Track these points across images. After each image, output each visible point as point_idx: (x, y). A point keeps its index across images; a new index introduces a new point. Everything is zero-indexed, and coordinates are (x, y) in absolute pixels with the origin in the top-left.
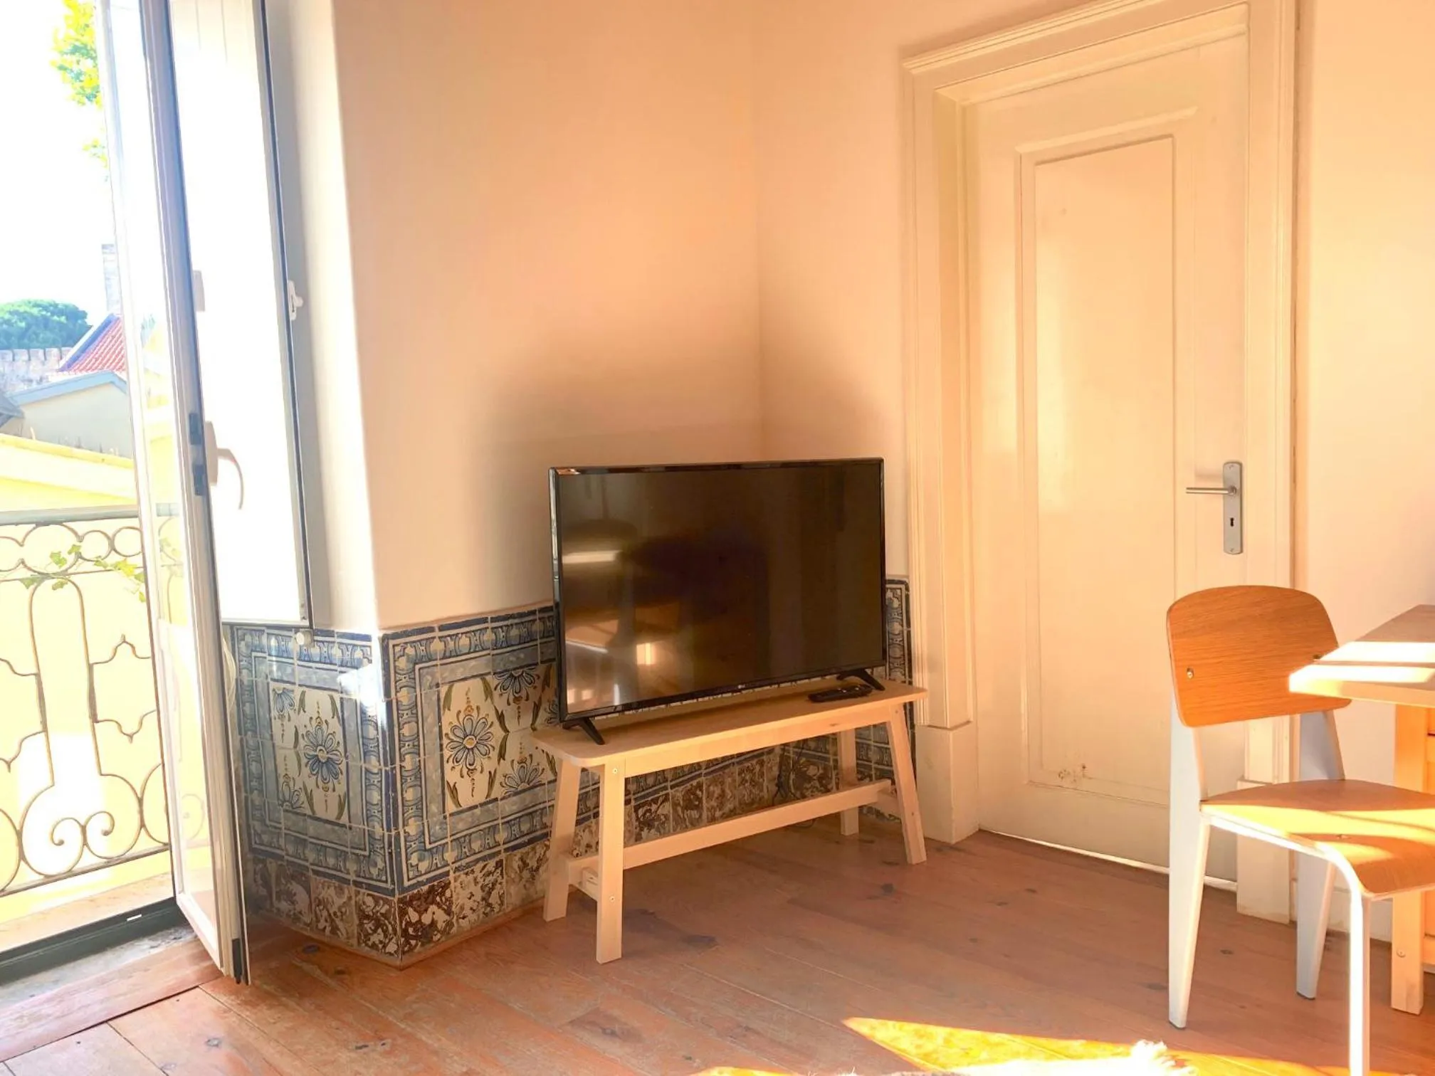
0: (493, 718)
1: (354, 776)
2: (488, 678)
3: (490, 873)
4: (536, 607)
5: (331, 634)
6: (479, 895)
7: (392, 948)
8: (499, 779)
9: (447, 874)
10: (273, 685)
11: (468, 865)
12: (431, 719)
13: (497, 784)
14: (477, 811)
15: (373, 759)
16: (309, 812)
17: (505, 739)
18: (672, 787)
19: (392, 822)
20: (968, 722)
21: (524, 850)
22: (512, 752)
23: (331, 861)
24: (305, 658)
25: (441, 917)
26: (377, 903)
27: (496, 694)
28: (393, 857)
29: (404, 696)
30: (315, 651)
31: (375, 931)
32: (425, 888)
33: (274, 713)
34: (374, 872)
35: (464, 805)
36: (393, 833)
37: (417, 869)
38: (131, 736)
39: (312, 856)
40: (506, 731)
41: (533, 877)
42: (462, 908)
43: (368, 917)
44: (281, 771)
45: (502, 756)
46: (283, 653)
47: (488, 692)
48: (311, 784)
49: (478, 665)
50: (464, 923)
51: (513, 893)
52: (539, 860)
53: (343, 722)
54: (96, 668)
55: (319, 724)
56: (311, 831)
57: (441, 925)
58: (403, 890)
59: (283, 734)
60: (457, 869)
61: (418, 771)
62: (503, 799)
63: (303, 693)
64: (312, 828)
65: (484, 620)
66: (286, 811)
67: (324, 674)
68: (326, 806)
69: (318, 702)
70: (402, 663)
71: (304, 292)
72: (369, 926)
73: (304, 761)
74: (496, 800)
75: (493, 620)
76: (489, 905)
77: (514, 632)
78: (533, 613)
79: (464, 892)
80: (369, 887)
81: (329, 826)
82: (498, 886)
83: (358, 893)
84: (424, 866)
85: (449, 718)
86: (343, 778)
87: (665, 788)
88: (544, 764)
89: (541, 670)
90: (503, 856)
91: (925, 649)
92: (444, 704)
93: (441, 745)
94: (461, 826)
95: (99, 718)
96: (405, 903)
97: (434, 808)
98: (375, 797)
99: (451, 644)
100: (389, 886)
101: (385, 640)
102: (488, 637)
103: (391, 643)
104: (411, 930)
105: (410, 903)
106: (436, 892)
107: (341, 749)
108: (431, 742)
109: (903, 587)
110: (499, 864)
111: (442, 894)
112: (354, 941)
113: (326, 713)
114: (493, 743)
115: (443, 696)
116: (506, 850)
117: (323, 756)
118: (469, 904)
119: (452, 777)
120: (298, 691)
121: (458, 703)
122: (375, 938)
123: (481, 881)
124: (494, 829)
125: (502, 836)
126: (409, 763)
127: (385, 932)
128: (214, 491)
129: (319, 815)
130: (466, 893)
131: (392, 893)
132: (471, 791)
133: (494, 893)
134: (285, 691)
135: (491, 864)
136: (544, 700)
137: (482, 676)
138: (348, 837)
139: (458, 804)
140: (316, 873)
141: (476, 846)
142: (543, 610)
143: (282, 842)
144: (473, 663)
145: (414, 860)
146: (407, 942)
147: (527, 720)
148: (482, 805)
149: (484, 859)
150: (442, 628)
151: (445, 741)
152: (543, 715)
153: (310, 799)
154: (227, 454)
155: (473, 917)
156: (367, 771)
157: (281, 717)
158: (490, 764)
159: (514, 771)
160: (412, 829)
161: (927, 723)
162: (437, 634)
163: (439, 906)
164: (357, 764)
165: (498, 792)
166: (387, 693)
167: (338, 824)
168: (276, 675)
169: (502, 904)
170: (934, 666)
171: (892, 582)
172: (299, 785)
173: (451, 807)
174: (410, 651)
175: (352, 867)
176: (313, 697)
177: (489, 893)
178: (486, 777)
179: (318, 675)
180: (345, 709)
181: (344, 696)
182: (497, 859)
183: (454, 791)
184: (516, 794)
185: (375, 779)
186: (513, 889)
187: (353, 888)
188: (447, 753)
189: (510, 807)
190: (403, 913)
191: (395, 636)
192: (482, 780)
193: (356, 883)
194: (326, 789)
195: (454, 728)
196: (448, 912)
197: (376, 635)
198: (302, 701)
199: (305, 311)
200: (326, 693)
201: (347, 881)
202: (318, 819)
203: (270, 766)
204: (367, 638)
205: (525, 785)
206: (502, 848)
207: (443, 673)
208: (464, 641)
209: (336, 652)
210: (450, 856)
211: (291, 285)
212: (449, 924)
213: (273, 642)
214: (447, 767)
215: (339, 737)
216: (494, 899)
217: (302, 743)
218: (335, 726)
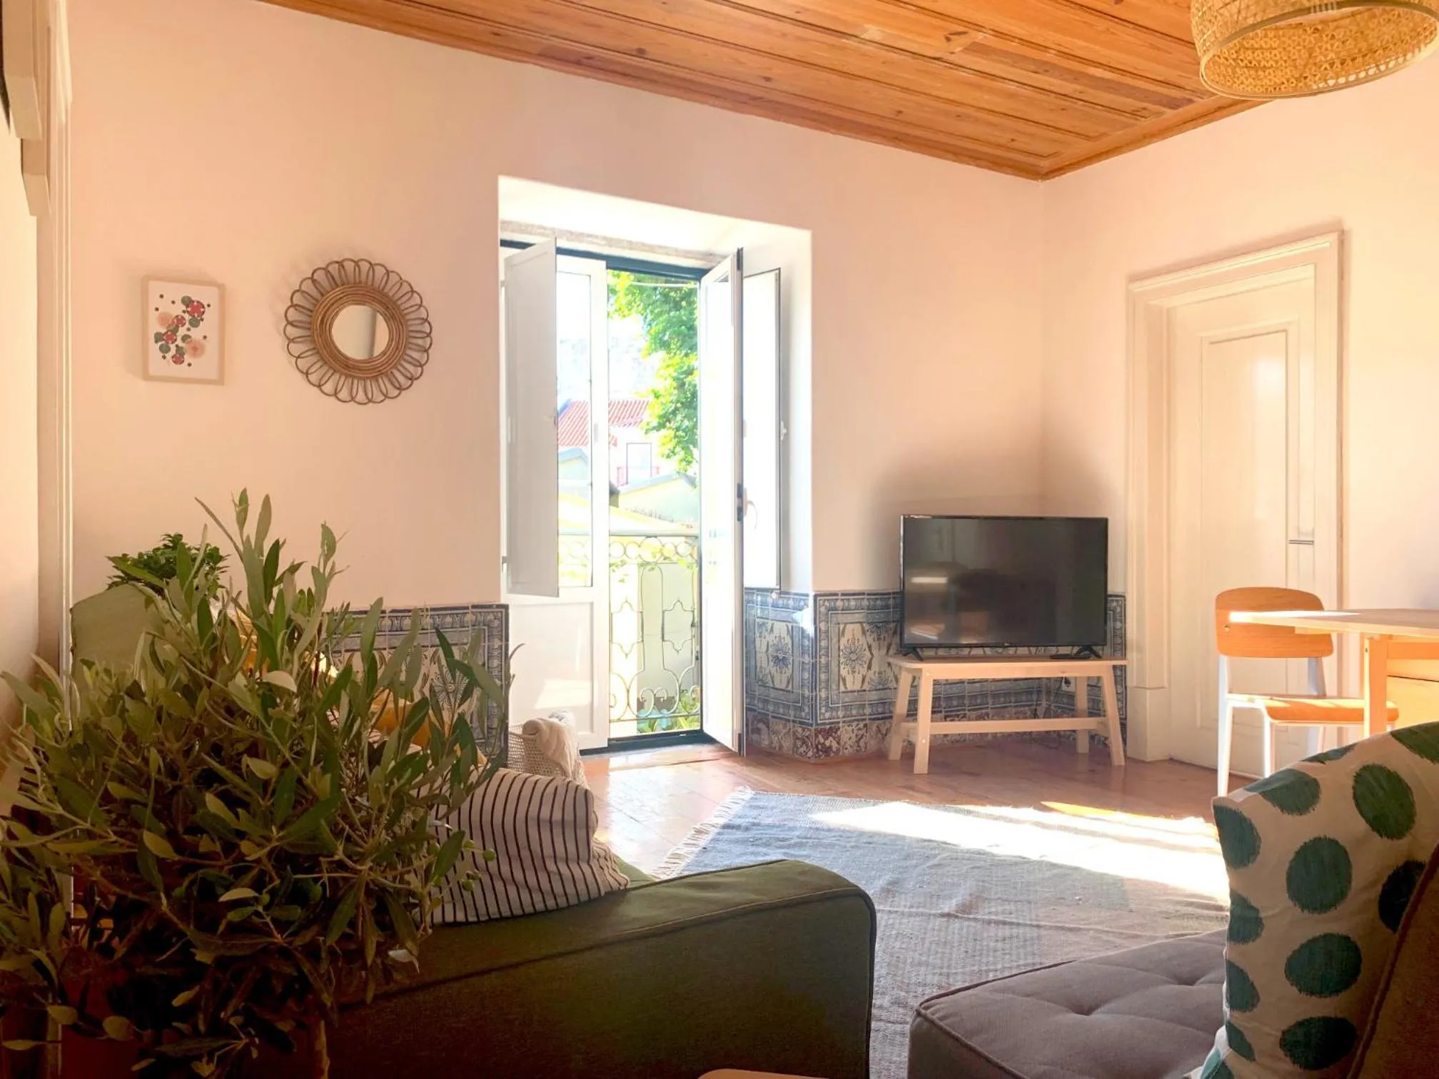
0: (865, 646)
1: (796, 664)
2: (864, 625)
3: (860, 729)
4: (891, 591)
5: (788, 593)
6: (854, 739)
7: (810, 754)
8: (867, 680)
9: (839, 723)
10: (757, 620)
11: (850, 721)
12: (835, 640)
13: (866, 684)
14: (856, 694)
15: (806, 657)
16: (771, 685)
17: (871, 659)
18: (969, 710)
19: (813, 688)
20: (1163, 688)
21: (880, 722)
22: (875, 667)
23: (781, 710)
24: (775, 606)
25: (835, 745)
26: (804, 731)
27: (868, 634)
28: (813, 708)
29: (823, 626)
30: (780, 602)
31: (801, 746)
32: (828, 727)
33: (757, 634)
34: (803, 714)
35: (849, 689)
36: (814, 694)
37: (825, 716)
38: (678, 651)
39: (771, 708)
40: (872, 654)
41: (883, 738)
42: (845, 743)
43: (798, 738)
44: (758, 665)
45: (869, 668)
46: (764, 604)
47: (864, 632)
48: (773, 670)
49: (858, 617)
50: (846, 751)
51: (873, 744)
52: (887, 730)
53: (792, 638)
54: (666, 613)
55: (780, 640)
56: (772, 696)
57: (834, 749)
58: (817, 724)
59: (761, 645)
60: (844, 722)
61: (827, 665)
62: (869, 691)
63: (773, 624)
64: (773, 693)
65: (864, 594)
66: (760, 686)
67: (784, 614)
68: (781, 682)
69: (780, 628)
70: (823, 609)
71: (787, 426)
72: (799, 743)
73: (771, 658)
74: (865, 691)
75: (868, 594)
76: (859, 746)
77: (879, 602)
78: (889, 594)
79: (847, 734)
80: (801, 723)
81: (782, 692)
82: (864, 738)
83: (794, 727)
84: (827, 715)
85: (843, 641)
86: (790, 667)
87: (964, 710)
88: (891, 677)
89: (892, 625)
90: (868, 722)
91: (1135, 637)
92: (841, 634)
93: (839, 656)
94: (847, 699)
95: (665, 639)
96: (818, 732)
97: (834, 687)
98: (806, 675)
99: (846, 604)
100: (810, 721)
101: (816, 596)
102: (865, 603)
103: (818, 598)
104: (820, 747)
105: (820, 732)
106: (831, 731)
107: (790, 652)
108: (835, 653)
109: (1122, 599)
110: (865, 726)
111: (835, 733)
112: (790, 752)
113: (784, 634)
114: (865, 659)
115: (841, 629)
116: (870, 719)
117: (781, 656)
118: (849, 742)
119: (844, 672)
120: (770, 623)
121: (848, 635)
122: (802, 750)
123: (856, 732)
124: (863, 706)
125: (868, 711)
126: (823, 660)
127: (807, 746)
128: (745, 519)
129: (777, 686)
130: (848, 736)
131: (812, 725)
132: (853, 683)
133: (862, 740)
134: (764, 624)
135: (861, 725)
136: (893, 642)
137: (861, 623)
138: (792, 696)
139: (846, 688)
140: (773, 717)
141: (854, 712)
142: (894, 593)
143: (756, 702)
144: (857, 615)
145: (823, 710)
146: (818, 752)
147: (884, 651)
148: (858, 691)
149: (858, 720)
150: (843, 595)
151: (841, 653)
152: (892, 651)
153: (772, 678)
154: (751, 503)
155: (851, 750)
156: (803, 663)
157: (760, 637)
158: (864, 671)
159: (876, 678)
160: (823, 694)
161: (1135, 684)
162: (840, 597)
163: (834, 738)
164: (798, 659)
165: (866, 686)
166: (815, 623)
167: (787, 691)
168: (759, 615)
169: (866, 748)
170: (1140, 649)
171: (1111, 596)
172: (767, 671)
173: (842, 688)
174: (827, 604)
175: (792, 713)
176: (778, 625)
177: (860, 740)
178: (861, 676)
179: (783, 614)
180: (794, 631)
181: (794, 624)
182: (864, 722)
183: (844, 680)
184: (876, 690)
185: (807, 667)
186: (873, 742)
187: (792, 724)
188: (842, 660)
189: (874, 696)
190: (816, 736)
191: (821, 595)
192: (859, 678)
193: (794, 721)
194: (781, 673)
195: (846, 648)
196: (838, 743)
197: (812, 594)
198: (772, 628)
199: (787, 435)
200: (784, 624)
201: (789, 721)
202: (777, 689)
203: (753, 663)
204: (807, 595)
205: (881, 687)
206: (868, 717)
207: (841, 618)
208: (853, 603)
209: (791, 603)
210: (841, 714)
211: (782, 423)
212: (838, 750)
213: (759, 598)
214: (842, 667)
215: (790, 646)
216: (862, 743)
217: (770, 649)
218: (788, 640)
